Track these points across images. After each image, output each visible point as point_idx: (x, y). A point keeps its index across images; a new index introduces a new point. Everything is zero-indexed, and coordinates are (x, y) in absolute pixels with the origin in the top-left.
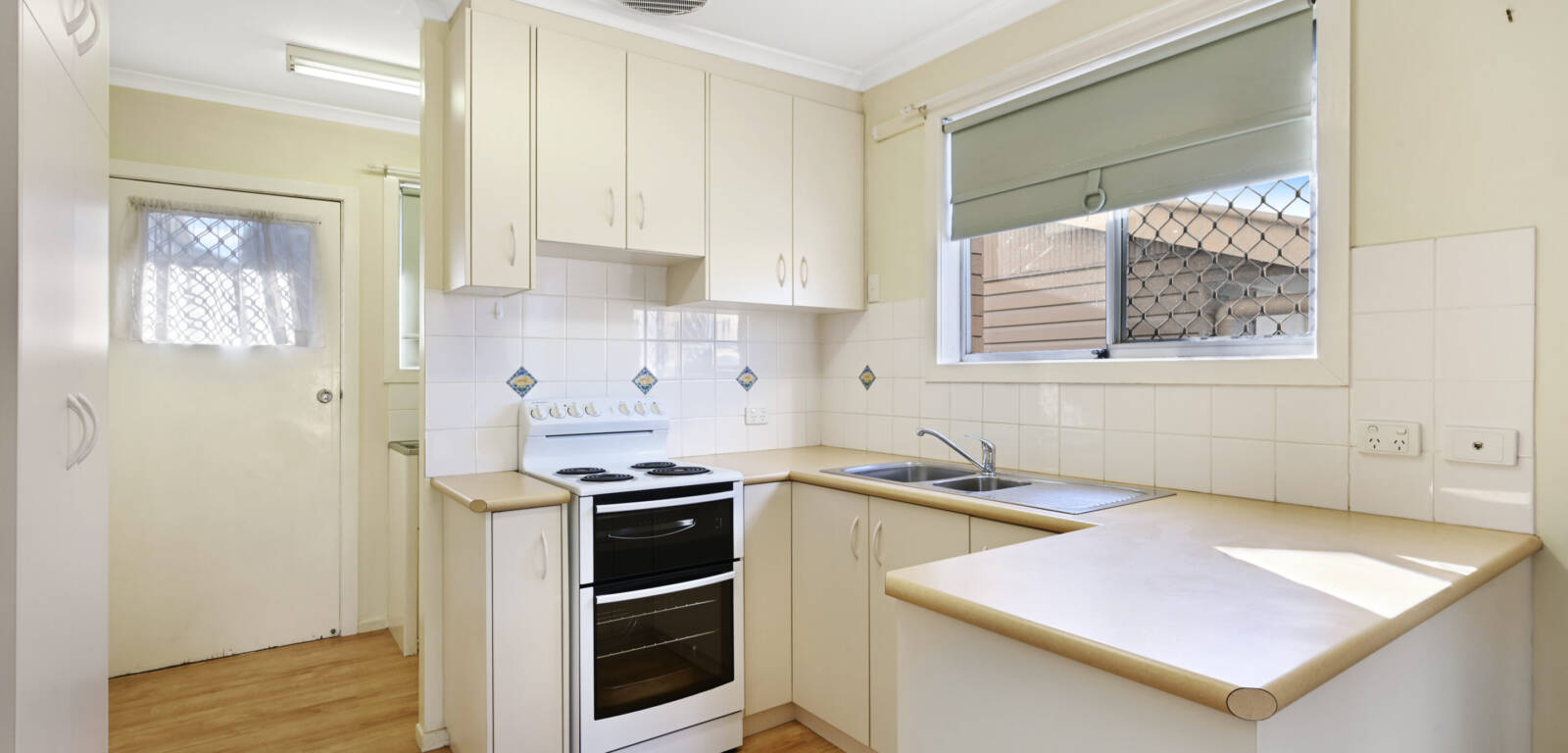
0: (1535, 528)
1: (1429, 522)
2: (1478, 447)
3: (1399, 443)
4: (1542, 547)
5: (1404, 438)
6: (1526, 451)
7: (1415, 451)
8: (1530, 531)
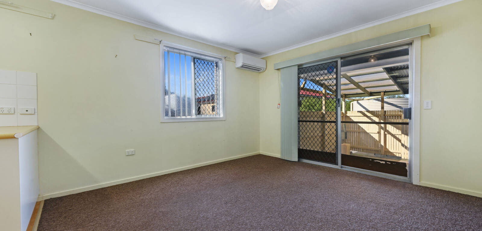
0: (38, 124)
1: (16, 126)
2: (27, 111)
3: (9, 111)
4: (39, 127)
5: (10, 110)
6: (36, 111)
7: (13, 112)
8: (37, 125)
